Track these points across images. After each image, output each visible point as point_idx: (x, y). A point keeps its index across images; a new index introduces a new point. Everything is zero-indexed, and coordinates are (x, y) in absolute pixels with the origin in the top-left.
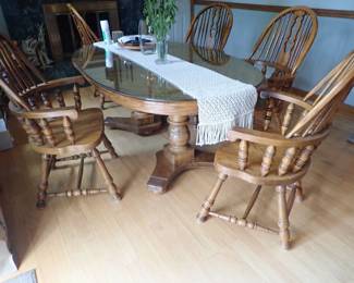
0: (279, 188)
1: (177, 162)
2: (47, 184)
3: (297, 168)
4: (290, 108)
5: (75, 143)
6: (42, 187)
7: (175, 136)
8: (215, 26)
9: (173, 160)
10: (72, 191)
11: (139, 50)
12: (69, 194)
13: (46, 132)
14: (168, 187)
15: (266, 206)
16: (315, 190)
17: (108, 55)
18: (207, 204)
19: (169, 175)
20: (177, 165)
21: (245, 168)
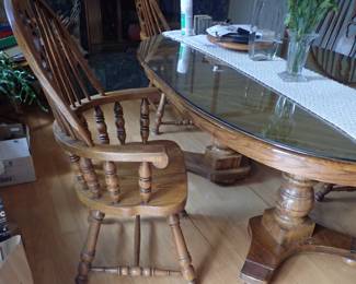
2: (93, 254)
5: (149, 202)
6: (87, 257)
10: (129, 268)
12: (124, 272)
13: (110, 182)
17: (183, 53)
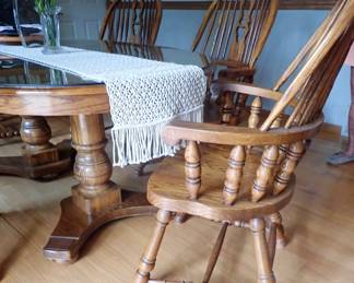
0: (255, 224)
1: (93, 210)
3: (279, 186)
4: (256, 104)
7: (87, 169)
8: (138, 20)
9: (87, 208)
11: (19, 44)
14: (80, 251)
15: (235, 260)
16: (299, 228)
18: (144, 267)
19: (81, 231)
20: (93, 216)
21: (199, 196)
